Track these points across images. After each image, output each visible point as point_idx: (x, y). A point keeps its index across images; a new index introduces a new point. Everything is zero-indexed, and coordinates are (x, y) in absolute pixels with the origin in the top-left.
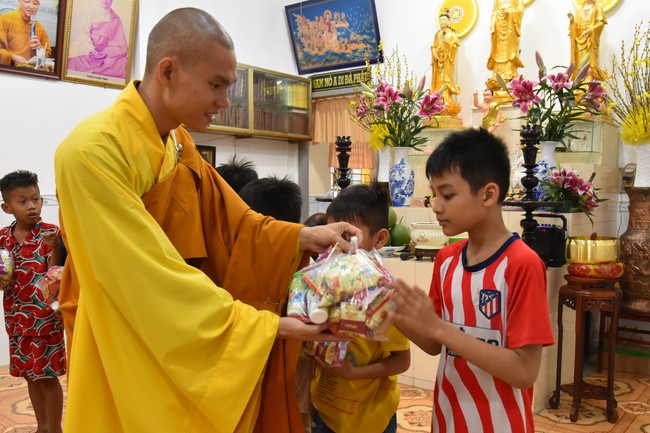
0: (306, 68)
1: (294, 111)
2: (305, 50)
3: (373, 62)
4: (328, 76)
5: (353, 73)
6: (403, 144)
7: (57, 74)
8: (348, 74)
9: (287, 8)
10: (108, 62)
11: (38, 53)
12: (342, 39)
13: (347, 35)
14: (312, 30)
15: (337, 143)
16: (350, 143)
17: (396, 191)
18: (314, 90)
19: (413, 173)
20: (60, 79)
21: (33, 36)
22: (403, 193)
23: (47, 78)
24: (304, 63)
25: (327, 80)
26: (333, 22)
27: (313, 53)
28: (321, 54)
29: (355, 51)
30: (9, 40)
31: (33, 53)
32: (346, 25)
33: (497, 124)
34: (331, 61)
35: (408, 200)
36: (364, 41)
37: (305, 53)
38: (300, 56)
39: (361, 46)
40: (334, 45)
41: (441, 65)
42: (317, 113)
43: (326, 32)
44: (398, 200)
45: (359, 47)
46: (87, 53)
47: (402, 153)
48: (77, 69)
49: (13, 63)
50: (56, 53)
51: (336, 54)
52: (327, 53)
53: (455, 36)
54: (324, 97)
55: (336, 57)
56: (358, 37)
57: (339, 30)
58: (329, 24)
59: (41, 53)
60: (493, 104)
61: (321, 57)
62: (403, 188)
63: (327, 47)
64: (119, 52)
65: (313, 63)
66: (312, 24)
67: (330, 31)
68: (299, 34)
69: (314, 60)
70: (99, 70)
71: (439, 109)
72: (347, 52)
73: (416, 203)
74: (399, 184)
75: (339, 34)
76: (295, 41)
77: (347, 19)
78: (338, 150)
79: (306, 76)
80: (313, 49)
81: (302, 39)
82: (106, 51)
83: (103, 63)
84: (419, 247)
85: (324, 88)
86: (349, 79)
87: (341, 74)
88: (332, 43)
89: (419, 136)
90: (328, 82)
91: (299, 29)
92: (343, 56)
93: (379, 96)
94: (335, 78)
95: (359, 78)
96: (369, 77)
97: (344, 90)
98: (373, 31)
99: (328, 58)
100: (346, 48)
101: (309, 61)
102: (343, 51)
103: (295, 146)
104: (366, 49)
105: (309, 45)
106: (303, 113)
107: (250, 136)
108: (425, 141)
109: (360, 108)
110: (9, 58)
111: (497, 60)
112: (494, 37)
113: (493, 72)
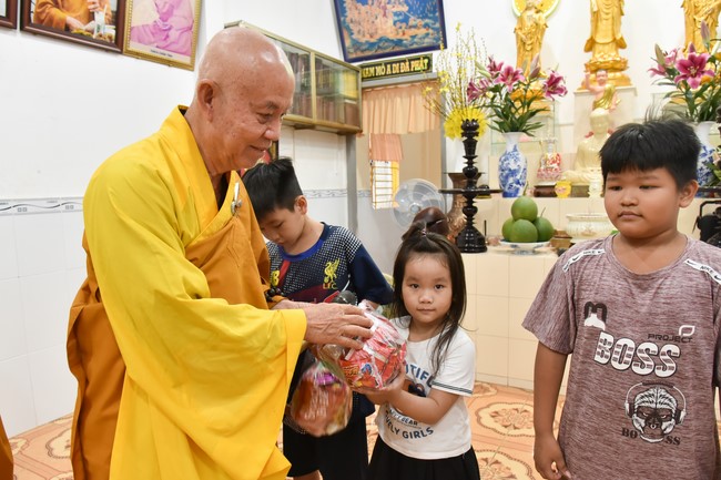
0: (354, 56)
1: (347, 101)
2: (354, 37)
4: (380, 64)
5: (410, 60)
6: (513, 130)
7: (117, 45)
8: (404, 61)
10: (174, 34)
11: (96, 16)
12: (398, 25)
13: (406, 20)
14: (363, 15)
15: (462, 127)
16: (477, 127)
18: (363, 79)
19: (527, 161)
20: (121, 53)
22: (518, 183)
23: (107, 50)
24: (352, 50)
25: (379, 69)
26: (389, 6)
27: (363, 40)
28: (373, 40)
29: (413, 37)
31: (91, 16)
32: (405, 9)
33: (613, 107)
34: (385, 48)
36: (426, 26)
37: (353, 40)
38: (348, 43)
39: (423, 31)
40: (389, 31)
41: (529, 48)
42: (365, 103)
43: (380, 17)
44: (512, 191)
45: (419, 32)
46: (150, 22)
47: (515, 138)
48: (140, 41)
49: (68, 28)
50: (118, 19)
51: (392, 41)
52: (380, 40)
54: (372, 88)
55: (391, 44)
56: (420, 22)
57: (396, 14)
58: (385, 9)
59: (100, 18)
60: (607, 86)
61: (372, 45)
62: (518, 177)
63: (380, 33)
64: (185, 24)
65: (362, 51)
66: (363, 9)
67: (385, 15)
68: (348, 20)
69: (364, 47)
70: (162, 44)
71: (560, 90)
72: (404, 38)
74: (514, 172)
75: (396, 18)
76: (341, 28)
77: (407, 3)
78: (463, 135)
79: (356, 64)
80: (364, 36)
81: (351, 26)
82: (171, 21)
83: (167, 36)
85: (375, 77)
86: (405, 67)
87: (396, 62)
88: (387, 28)
89: (532, 121)
90: (380, 70)
91: (348, 13)
92: (399, 42)
93: (497, 75)
94: (389, 66)
95: (417, 65)
96: (429, 65)
97: (400, 79)
98: (437, 14)
99: (381, 45)
100: (404, 34)
101: (358, 48)
102: (399, 37)
103: (344, 138)
104: (427, 34)
105: (359, 32)
106: (354, 103)
107: (311, 127)
108: (537, 126)
109: (474, 89)
110: (64, 21)
111: (598, 40)
112: (596, 15)
113: (591, 53)
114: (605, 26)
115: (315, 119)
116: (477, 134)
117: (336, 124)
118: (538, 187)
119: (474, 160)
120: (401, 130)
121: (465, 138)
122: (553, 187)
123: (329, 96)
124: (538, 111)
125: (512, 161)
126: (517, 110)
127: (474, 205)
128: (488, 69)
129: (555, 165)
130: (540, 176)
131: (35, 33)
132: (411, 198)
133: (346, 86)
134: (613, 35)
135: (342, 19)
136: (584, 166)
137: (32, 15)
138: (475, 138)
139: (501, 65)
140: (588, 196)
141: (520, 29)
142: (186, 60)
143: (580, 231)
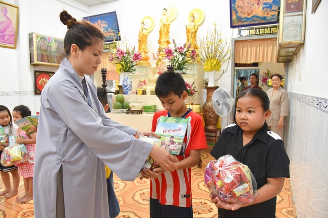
3: (117, 40)
5: (110, 44)
6: (127, 71)
8: (108, 44)
10: (6, 37)
13: (107, 30)
15: (101, 71)
16: (106, 71)
17: (125, 89)
19: (131, 82)
22: (127, 89)
26: (101, 25)
29: (110, 36)
32: (107, 26)
35: (129, 92)
36: (114, 32)
41: (141, 42)
44: (126, 92)
45: (112, 34)
47: (127, 74)
53: (147, 32)
56: (111, 31)
57: (104, 27)
58: (100, 25)
60: (160, 57)
62: (128, 87)
64: (11, 33)
70: (2, 41)
71: (140, 59)
72: (107, 36)
73: (133, 93)
74: (126, 86)
77: (107, 23)
78: (102, 73)
82: (5, 33)
83: (4, 38)
84: (132, 109)
86: (108, 46)
89: (133, 69)
95: (112, 46)
96: (116, 46)
98: (117, 28)
104: (114, 35)
108: (135, 70)
109: (110, 58)
111: (162, 41)
112: (160, 32)
114: (163, 36)
121: (102, 75)
124: (135, 65)
129: (143, 84)
138: (106, 74)
140: (146, 94)
141: (139, 35)
142: (13, 46)
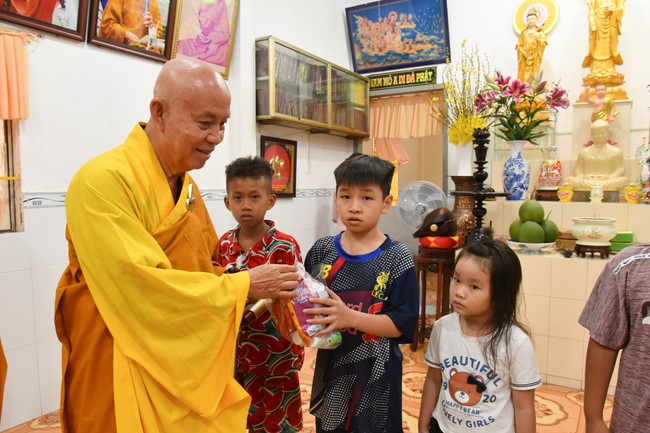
0: (363, 68)
2: (363, 50)
4: (387, 76)
5: (416, 72)
6: (518, 138)
7: (166, 56)
8: (410, 73)
9: (347, 10)
10: (212, 47)
11: (150, 31)
12: (406, 40)
13: (413, 36)
14: (373, 31)
15: (474, 135)
16: (488, 135)
18: (371, 89)
21: (146, 12)
22: (522, 187)
23: (157, 61)
24: (361, 63)
26: (397, 24)
27: (373, 53)
28: (381, 54)
29: (419, 51)
30: (123, 14)
31: (146, 32)
32: (413, 26)
33: (611, 119)
34: (393, 61)
35: (525, 194)
36: (432, 42)
37: (363, 53)
38: (358, 56)
40: (397, 46)
41: (530, 63)
42: (372, 110)
43: (389, 33)
44: (516, 194)
45: (427, 46)
46: (194, 36)
47: (519, 146)
48: (184, 53)
49: (126, 41)
50: (168, 33)
51: (400, 55)
52: (389, 53)
54: (379, 97)
55: (398, 58)
56: (426, 38)
57: (403, 31)
58: (394, 26)
59: (153, 32)
60: (606, 99)
61: (381, 58)
62: (522, 182)
63: (389, 48)
64: (223, 38)
65: (371, 63)
66: (373, 25)
67: (393, 31)
68: (359, 35)
69: (373, 60)
70: (203, 56)
71: (563, 102)
72: (410, 52)
74: (518, 177)
75: (404, 34)
76: (353, 42)
77: (413, 20)
79: (365, 75)
80: (373, 50)
81: (362, 41)
82: (211, 36)
83: (207, 49)
85: (382, 87)
86: (411, 79)
87: (402, 74)
88: (396, 43)
89: (535, 131)
90: (387, 81)
91: (359, 30)
92: (406, 56)
93: (505, 89)
94: (395, 77)
95: (422, 77)
96: (434, 76)
97: (406, 89)
98: (443, 31)
99: (389, 58)
100: (410, 49)
101: (368, 61)
102: (406, 51)
103: (352, 142)
104: (433, 50)
105: (369, 46)
106: (362, 110)
107: (326, 131)
108: (541, 135)
109: (483, 100)
110: (123, 34)
111: (596, 57)
112: (594, 35)
113: (588, 69)
114: (603, 44)
115: (329, 125)
116: (488, 142)
117: (347, 129)
118: (539, 191)
119: (484, 166)
120: (404, 135)
121: (476, 145)
122: (556, 191)
123: (341, 104)
124: (541, 121)
125: (516, 167)
126: (522, 120)
127: (483, 206)
128: (496, 83)
129: (556, 171)
130: (541, 181)
131: (99, 46)
132: (416, 198)
133: (357, 94)
134: (611, 52)
135: (354, 34)
136: (584, 172)
137: (98, 30)
138: (486, 145)
139: (508, 79)
140: (589, 200)
141: (522, 46)
142: (222, 70)
143: (586, 234)
